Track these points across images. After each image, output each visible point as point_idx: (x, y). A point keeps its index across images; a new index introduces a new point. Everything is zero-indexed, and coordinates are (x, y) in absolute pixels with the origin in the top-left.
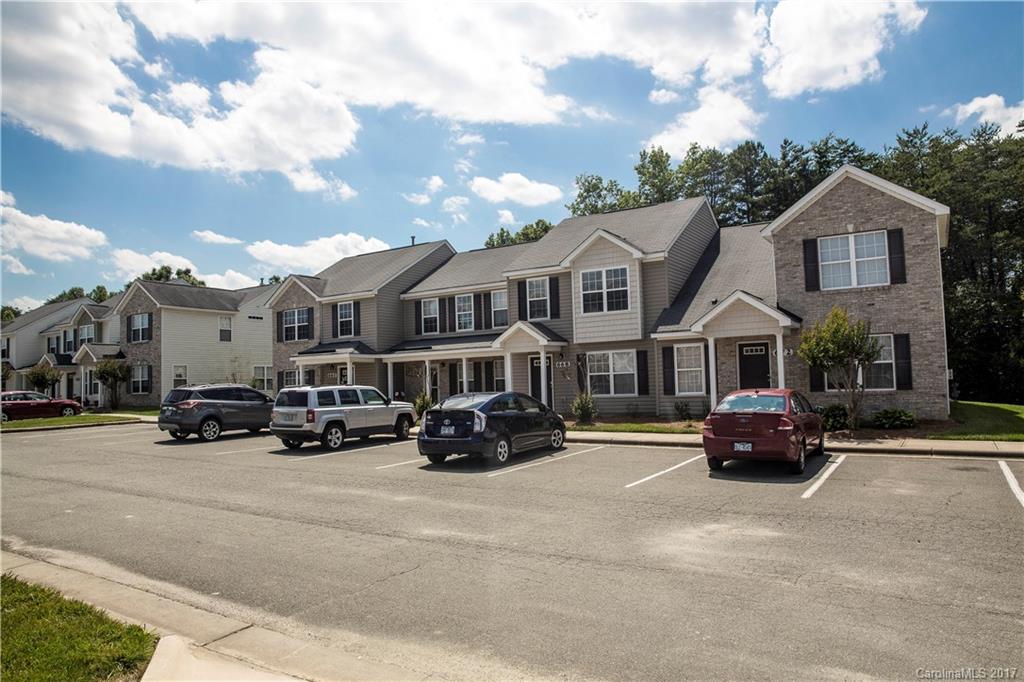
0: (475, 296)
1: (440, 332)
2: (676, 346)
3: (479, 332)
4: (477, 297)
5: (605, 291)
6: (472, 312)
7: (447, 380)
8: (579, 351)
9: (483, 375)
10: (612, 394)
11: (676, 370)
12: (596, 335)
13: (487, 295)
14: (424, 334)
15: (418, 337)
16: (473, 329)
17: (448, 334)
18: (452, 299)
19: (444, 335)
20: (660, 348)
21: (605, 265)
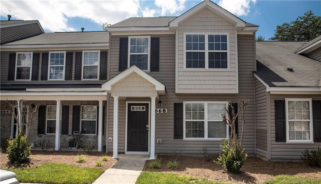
0: (67, 54)
1: (32, 79)
2: (287, 100)
3: (69, 82)
4: (69, 54)
5: (207, 51)
6: (64, 66)
7: (36, 119)
8: (177, 101)
9: (71, 116)
10: (206, 137)
11: (287, 120)
12: (197, 87)
13: (79, 54)
14: (15, 80)
15: (11, 83)
16: (63, 79)
17: (40, 82)
18: (45, 55)
19: (35, 82)
20: (273, 100)
21: (207, 30)
